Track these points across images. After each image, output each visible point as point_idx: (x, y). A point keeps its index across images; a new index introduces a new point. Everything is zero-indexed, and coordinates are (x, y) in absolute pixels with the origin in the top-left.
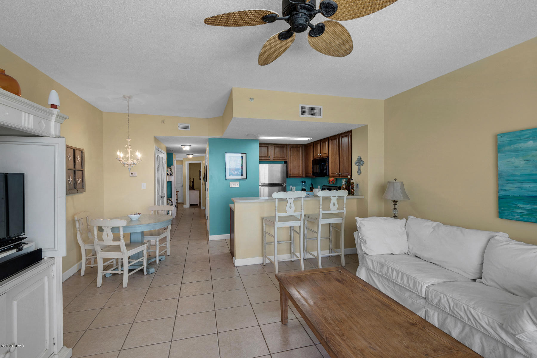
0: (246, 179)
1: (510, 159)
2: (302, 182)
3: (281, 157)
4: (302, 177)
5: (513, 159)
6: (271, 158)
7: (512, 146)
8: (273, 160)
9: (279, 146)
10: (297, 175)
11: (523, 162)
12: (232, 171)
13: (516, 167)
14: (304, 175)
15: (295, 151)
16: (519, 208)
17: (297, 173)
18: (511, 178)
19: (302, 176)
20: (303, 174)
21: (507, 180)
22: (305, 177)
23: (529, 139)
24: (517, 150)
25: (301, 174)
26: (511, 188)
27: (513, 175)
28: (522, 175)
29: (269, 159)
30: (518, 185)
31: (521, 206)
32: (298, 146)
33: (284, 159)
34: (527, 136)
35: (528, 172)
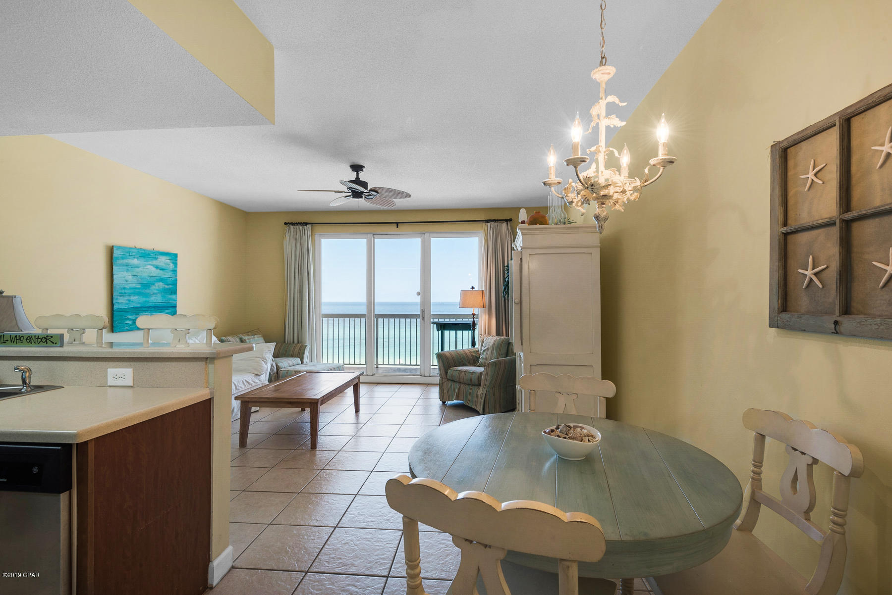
1: (123, 273)
5: (125, 273)
7: (124, 260)
11: (131, 277)
13: (126, 281)
16: (128, 319)
18: (123, 291)
21: (120, 293)
23: (134, 257)
24: (127, 265)
26: (122, 301)
27: (124, 288)
28: (131, 288)
30: (127, 298)
31: (129, 317)
34: (134, 254)
35: (134, 286)
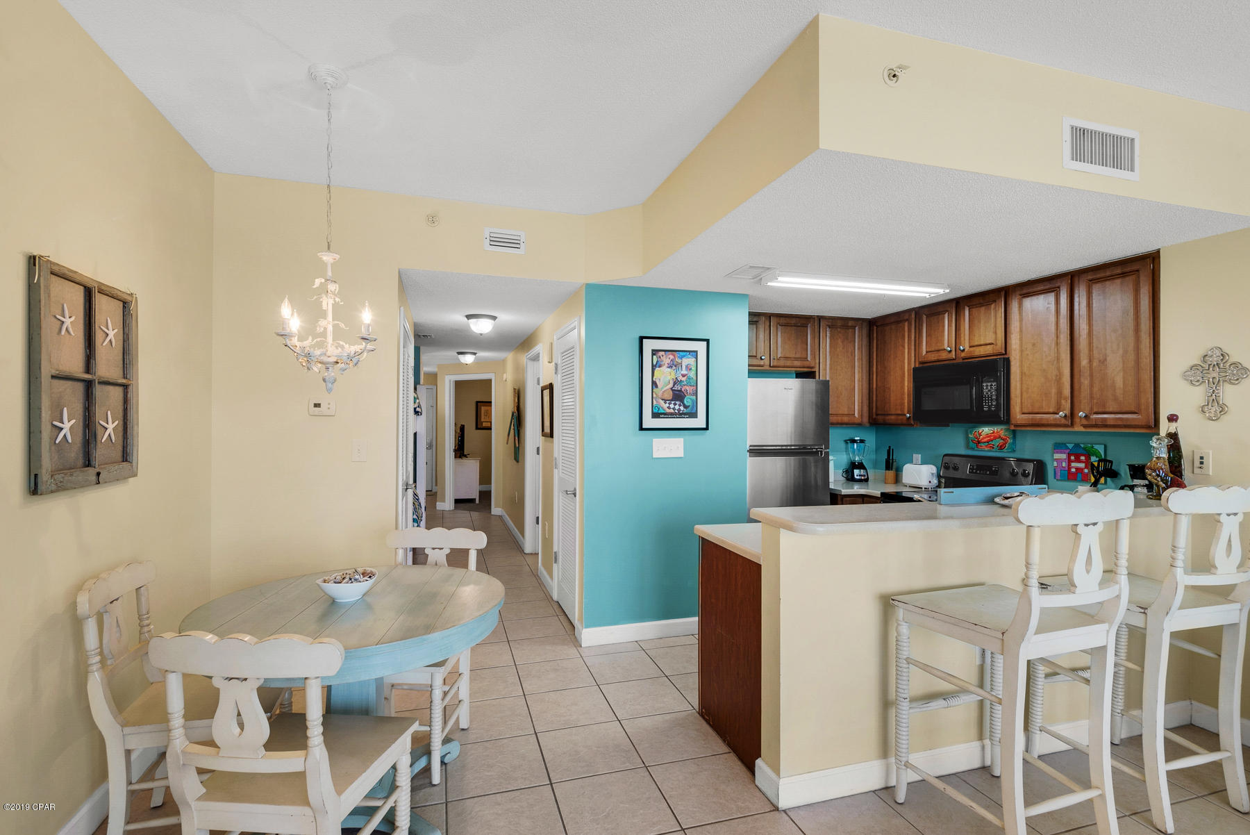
0: (707, 429)
2: (853, 441)
3: (796, 359)
4: (859, 425)
6: (768, 363)
8: (773, 367)
9: (793, 321)
10: (846, 419)
12: (662, 402)
14: (866, 420)
15: (839, 341)
17: (846, 413)
19: (859, 421)
20: (861, 416)
22: (868, 425)
25: (856, 415)
29: (762, 363)
32: (850, 323)
33: (806, 363)
